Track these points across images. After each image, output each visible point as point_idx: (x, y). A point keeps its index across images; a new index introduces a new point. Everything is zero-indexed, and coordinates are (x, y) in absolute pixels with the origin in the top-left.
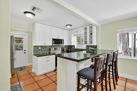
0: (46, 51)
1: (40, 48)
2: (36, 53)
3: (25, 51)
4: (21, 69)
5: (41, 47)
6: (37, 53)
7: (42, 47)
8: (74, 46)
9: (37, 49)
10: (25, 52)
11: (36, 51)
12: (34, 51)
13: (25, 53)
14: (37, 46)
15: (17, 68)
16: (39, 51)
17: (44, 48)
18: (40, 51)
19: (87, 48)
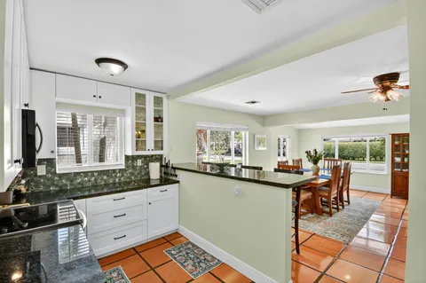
8: (51, 161)
19: (127, 166)
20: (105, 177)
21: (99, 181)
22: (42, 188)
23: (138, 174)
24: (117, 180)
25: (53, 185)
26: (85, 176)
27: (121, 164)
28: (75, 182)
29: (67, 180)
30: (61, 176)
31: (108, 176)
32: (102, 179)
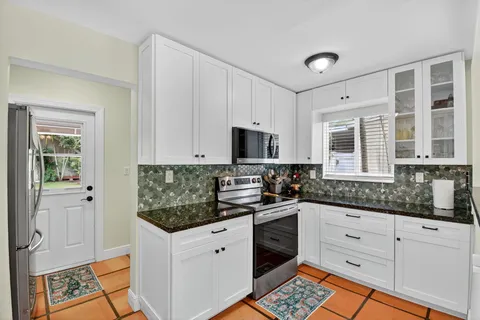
0: (197, 190)
1: (169, 177)
2: (150, 205)
3: (90, 188)
4: (72, 281)
5: (175, 173)
6: (156, 206)
7: (179, 175)
8: (319, 167)
9: (155, 181)
10: (89, 193)
11: (151, 195)
12: (141, 195)
13: (90, 199)
14: (156, 169)
15: (51, 278)
16: (164, 191)
17: (191, 176)
18: (172, 194)
19: (398, 180)
20: (367, 191)
21: (360, 193)
22: (313, 190)
23: (417, 195)
24: (383, 197)
25: (320, 189)
26: (346, 186)
27: (389, 177)
28: (337, 190)
29: (331, 186)
30: (327, 181)
31: (371, 190)
32: (364, 192)
